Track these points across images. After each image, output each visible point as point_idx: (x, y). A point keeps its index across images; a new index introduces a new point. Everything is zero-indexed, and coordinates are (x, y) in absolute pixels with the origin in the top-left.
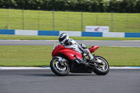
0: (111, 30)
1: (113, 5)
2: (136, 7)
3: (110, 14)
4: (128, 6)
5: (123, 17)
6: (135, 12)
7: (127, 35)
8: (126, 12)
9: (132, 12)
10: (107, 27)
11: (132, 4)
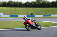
0: (4, 14)
1: (4, 4)
2: (14, 5)
3: (3, 8)
4: (10, 5)
5: (9, 9)
6: (13, 7)
7: (11, 16)
8: (10, 7)
9: (12, 7)
10: (2, 13)
11: (12, 4)
